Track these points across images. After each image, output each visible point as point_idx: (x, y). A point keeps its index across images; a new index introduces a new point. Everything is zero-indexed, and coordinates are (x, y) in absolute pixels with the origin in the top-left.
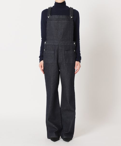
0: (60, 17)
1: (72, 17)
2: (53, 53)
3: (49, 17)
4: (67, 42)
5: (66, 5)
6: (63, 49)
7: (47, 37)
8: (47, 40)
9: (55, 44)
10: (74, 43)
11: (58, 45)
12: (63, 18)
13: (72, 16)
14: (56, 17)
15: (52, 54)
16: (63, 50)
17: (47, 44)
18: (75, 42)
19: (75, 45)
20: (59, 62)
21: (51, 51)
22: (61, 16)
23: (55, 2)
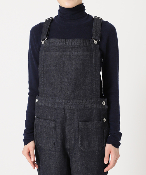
0: (67, 42)
1: (96, 42)
2: (53, 126)
3: (43, 42)
4: (84, 101)
5: (86, 11)
6: (75, 117)
7: (41, 89)
8: (40, 95)
9: (56, 106)
10: (104, 103)
11: (64, 109)
12: (73, 44)
13: (97, 38)
14: (58, 42)
15: (50, 127)
16: (76, 120)
17: (40, 104)
18: (106, 100)
19: (107, 107)
20: (68, 146)
21: (47, 121)
22: (69, 42)
23: (60, 6)
